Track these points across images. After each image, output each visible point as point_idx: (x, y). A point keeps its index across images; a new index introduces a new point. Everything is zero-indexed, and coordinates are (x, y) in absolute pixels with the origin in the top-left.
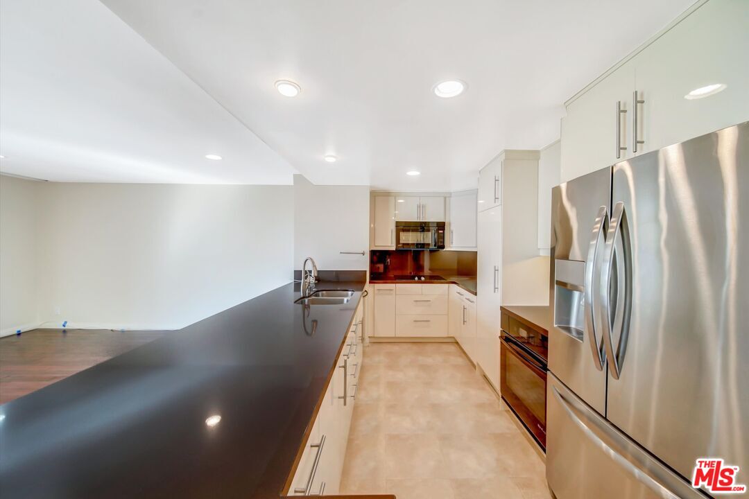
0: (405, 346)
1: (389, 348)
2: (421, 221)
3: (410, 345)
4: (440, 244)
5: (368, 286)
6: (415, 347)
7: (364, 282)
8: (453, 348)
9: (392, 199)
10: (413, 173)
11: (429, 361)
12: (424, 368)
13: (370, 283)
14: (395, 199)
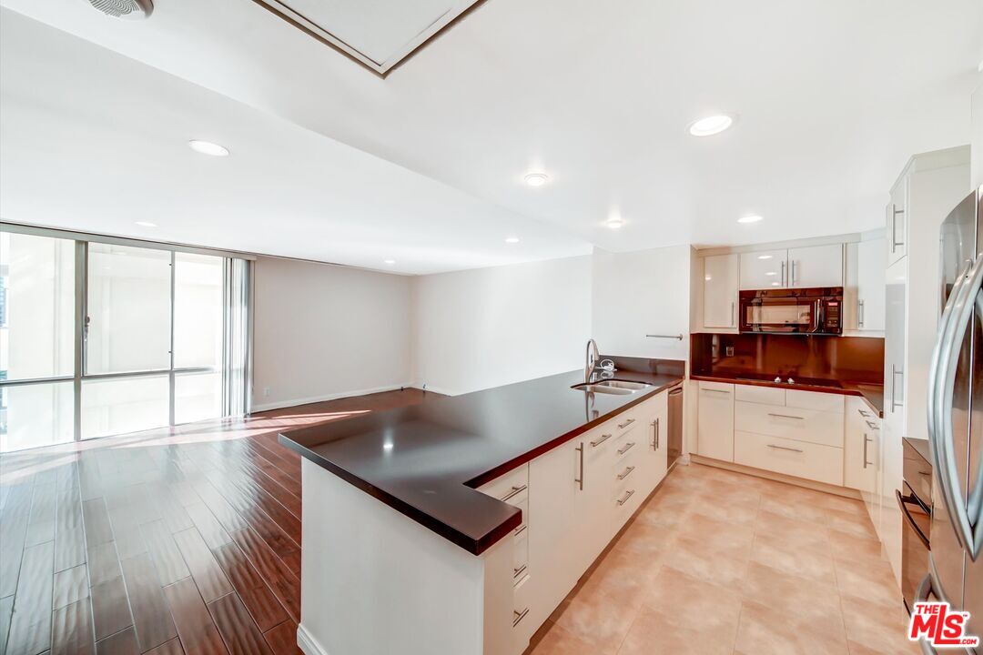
0: (751, 481)
1: (719, 476)
2: (790, 287)
3: (759, 482)
4: (829, 325)
5: (687, 383)
6: (768, 487)
7: (681, 377)
8: (852, 508)
9: (733, 259)
10: (750, 219)
11: (786, 511)
12: (769, 516)
13: (691, 378)
14: (739, 257)
